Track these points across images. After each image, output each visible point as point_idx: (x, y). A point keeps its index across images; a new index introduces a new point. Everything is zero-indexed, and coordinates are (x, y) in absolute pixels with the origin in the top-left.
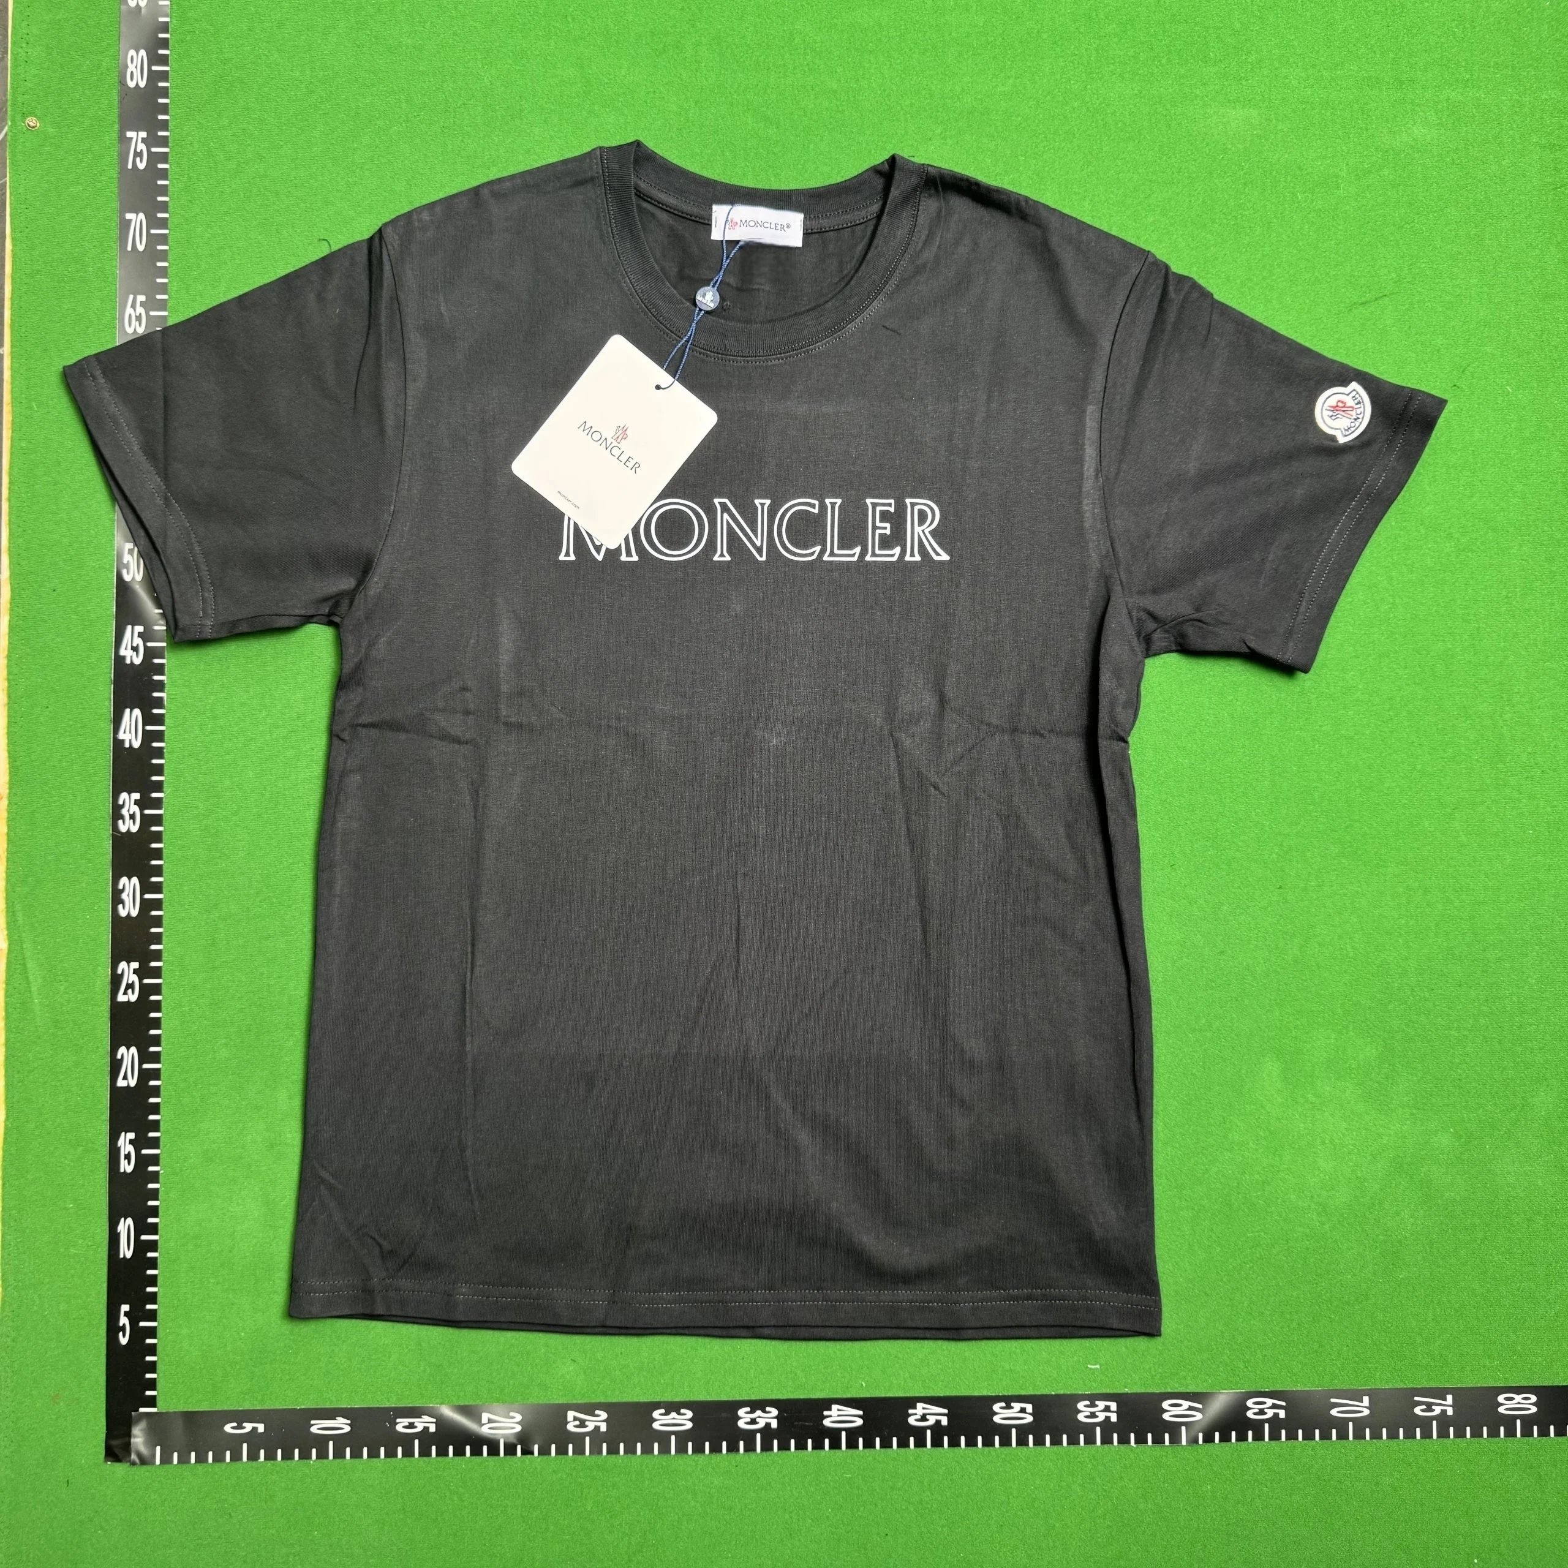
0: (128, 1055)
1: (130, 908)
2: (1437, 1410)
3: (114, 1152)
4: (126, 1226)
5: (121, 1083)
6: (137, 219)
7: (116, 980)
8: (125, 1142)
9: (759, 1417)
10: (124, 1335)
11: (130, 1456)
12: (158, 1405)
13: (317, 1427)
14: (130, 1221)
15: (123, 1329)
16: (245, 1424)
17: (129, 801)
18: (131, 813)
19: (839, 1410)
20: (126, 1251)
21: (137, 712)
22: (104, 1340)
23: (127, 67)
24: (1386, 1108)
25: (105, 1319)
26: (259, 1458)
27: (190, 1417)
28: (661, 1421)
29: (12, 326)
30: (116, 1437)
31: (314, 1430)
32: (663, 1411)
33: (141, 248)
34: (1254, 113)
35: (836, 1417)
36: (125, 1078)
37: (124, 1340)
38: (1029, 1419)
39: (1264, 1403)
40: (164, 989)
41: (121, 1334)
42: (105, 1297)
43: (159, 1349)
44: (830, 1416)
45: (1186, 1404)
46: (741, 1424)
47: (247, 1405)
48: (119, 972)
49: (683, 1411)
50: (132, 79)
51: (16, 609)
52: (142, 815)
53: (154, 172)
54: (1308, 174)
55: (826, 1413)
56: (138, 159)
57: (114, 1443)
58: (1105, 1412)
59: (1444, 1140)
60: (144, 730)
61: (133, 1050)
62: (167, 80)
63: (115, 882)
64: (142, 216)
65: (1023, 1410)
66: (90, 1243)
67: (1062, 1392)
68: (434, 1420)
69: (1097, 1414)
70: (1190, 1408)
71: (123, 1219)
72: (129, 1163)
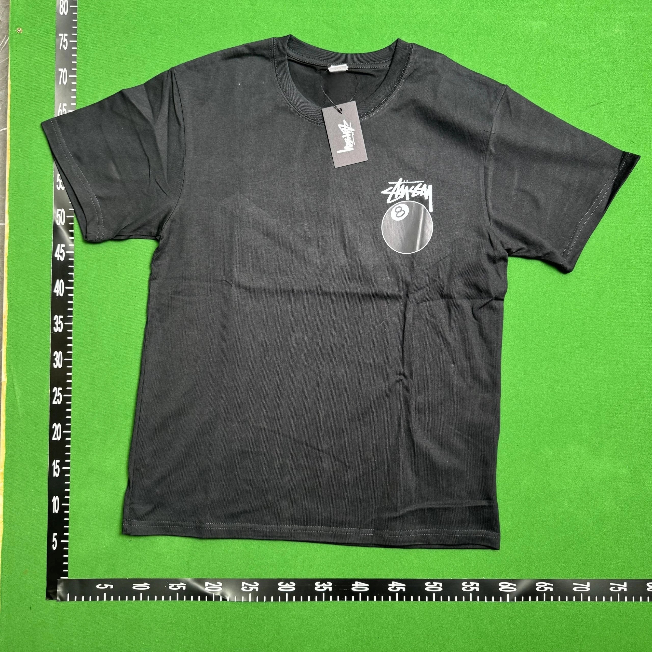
0: (57, 427)
1: (58, 365)
2: (620, 589)
3: (51, 468)
4: (56, 499)
5: (54, 439)
6: (63, 71)
7: (52, 395)
8: (56, 464)
9: (324, 586)
10: (54, 546)
11: (57, 597)
12: (69, 576)
13: (135, 587)
14: (57, 497)
15: (54, 543)
16: (105, 585)
17: (58, 319)
18: (59, 324)
19: (358, 584)
20: (56, 510)
21: (62, 281)
22: (46, 548)
23: (60, 6)
24: (598, 457)
25: (46, 539)
26: (111, 599)
27: (82, 582)
28: (282, 587)
29: (10, 117)
30: (51, 589)
31: (134, 588)
32: (283, 583)
33: (65, 83)
34: (545, 23)
35: (357, 587)
36: (56, 437)
37: (54, 548)
38: (441, 589)
39: (544, 584)
40: (72, 399)
41: (53, 545)
42: (47, 529)
43: (69, 552)
44: (355, 586)
45: (509, 584)
46: (316, 589)
47: (106, 577)
48: (54, 391)
49: (291, 583)
50: (62, 11)
51: (12, 237)
52: (64, 325)
53: (71, 51)
54: (568, 49)
55: (353, 585)
56: (64, 45)
57: (50, 591)
58: (474, 587)
59: (624, 471)
60: (65, 289)
61: (59, 425)
62: (76, 12)
63: (52, 353)
64: (65, 70)
65: (438, 586)
66: (40, 507)
67: (455, 578)
68: (185, 585)
69: (470, 588)
70: (511, 586)
71: (54, 497)
72: (57, 473)
